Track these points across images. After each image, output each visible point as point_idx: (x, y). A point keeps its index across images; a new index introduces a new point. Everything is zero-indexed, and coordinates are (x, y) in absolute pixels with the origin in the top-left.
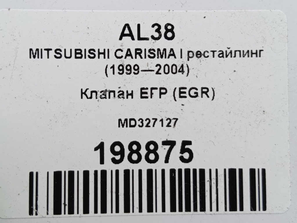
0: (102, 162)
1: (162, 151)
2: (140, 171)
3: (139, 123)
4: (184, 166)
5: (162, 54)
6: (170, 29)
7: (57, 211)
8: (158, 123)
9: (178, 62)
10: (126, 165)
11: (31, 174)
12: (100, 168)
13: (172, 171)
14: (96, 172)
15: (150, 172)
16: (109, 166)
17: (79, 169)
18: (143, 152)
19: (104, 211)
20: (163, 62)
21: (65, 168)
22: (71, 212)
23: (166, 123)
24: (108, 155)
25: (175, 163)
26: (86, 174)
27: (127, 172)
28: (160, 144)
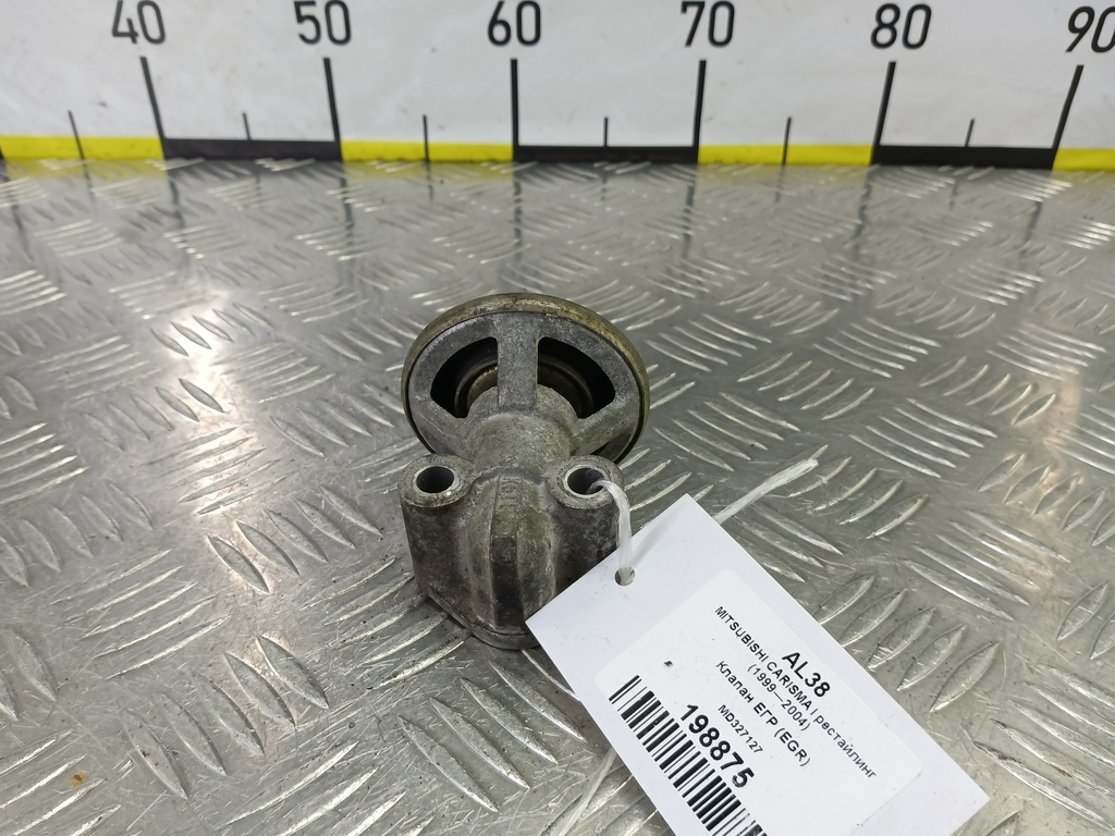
0: (683, 719)
1: (728, 758)
2: (699, 753)
3: (734, 722)
4: (730, 785)
5: (800, 697)
6: (825, 688)
7: (625, 716)
8: (747, 737)
9: (806, 714)
10: (695, 738)
11: (638, 677)
12: (678, 720)
13: (719, 779)
14: (673, 720)
15: (704, 761)
16: (684, 727)
17: (665, 706)
18: (715, 743)
19: (649, 749)
20: (795, 702)
21: (658, 697)
22: (632, 726)
23: (751, 743)
24: (692, 719)
25: (727, 777)
26: (666, 714)
27: (690, 743)
28: (731, 751)
